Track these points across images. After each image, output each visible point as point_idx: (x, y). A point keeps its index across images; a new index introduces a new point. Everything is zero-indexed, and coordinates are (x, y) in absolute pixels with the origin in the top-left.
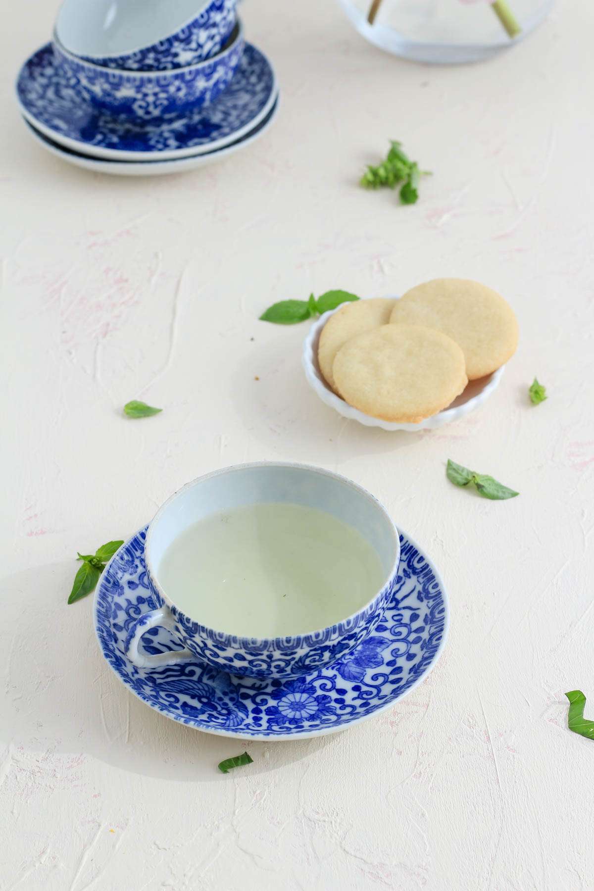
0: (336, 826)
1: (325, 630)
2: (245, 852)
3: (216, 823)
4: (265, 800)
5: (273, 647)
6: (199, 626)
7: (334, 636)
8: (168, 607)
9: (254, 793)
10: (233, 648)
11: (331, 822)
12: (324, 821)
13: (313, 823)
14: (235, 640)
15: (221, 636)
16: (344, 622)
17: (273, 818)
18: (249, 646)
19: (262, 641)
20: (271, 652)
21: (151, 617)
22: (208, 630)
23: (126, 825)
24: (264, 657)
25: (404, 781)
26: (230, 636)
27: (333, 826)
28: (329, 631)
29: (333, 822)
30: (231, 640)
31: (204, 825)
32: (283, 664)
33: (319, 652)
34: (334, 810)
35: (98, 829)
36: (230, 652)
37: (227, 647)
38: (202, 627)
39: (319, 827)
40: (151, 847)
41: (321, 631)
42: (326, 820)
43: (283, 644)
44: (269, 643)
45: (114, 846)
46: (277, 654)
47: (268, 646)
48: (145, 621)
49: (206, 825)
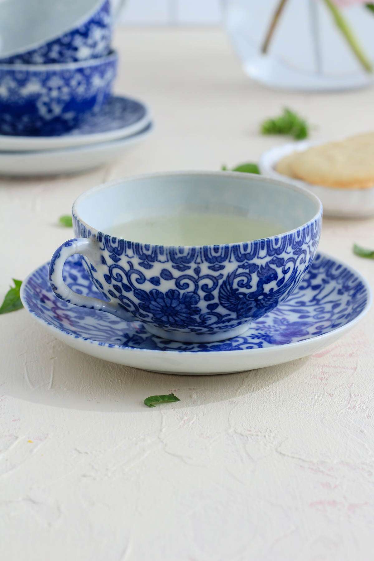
0: (270, 439)
1: (253, 242)
2: (173, 455)
3: (142, 437)
4: (193, 423)
5: (201, 257)
6: (126, 241)
7: (263, 253)
8: (94, 236)
9: (182, 418)
10: (160, 261)
11: (265, 436)
13: (246, 437)
14: (161, 250)
15: (147, 247)
16: (272, 238)
17: (202, 434)
18: (176, 257)
19: (189, 249)
20: (199, 263)
22: (134, 244)
23: (46, 438)
24: (191, 272)
26: (156, 246)
27: (267, 439)
28: (257, 244)
30: (158, 251)
31: (128, 438)
32: (210, 283)
33: (247, 271)
34: (267, 429)
35: (16, 440)
36: (155, 271)
37: (154, 262)
38: (128, 242)
39: (251, 439)
40: (71, 452)
41: (249, 243)
43: (211, 255)
44: (197, 251)
45: (31, 451)
46: (205, 269)
47: (196, 256)
48: (71, 243)
49: (131, 438)
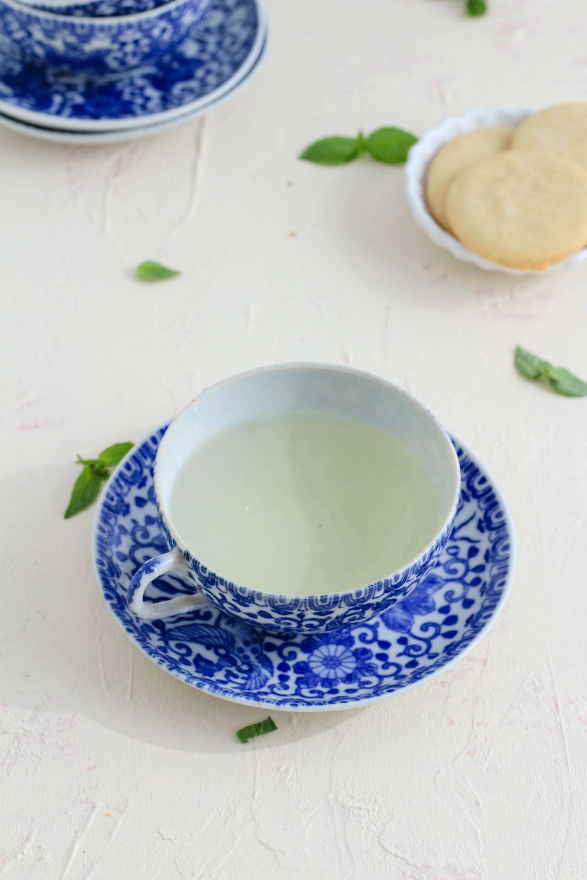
0: (374, 816)
1: (368, 588)
2: (266, 847)
3: (232, 807)
4: (290, 779)
5: (306, 606)
6: (217, 577)
7: (378, 594)
8: (181, 551)
9: (278, 769)
10: (257, 605)
11: (368, 811)
12: (360, 809)
13: (347, 811)
14: (259, 596)
15: (243, 590)
16: (391, 577)
17: (299, 803)
18: (277, 604)
19: (292, 600)
20: (303, 611)
21: (159, 563)
22: (228, 583)
23: (126, 807)
24: (294, 616)
25: (455, 759)
26: (253, 592)
27: (371, 815)
28: (372, 588)
29: (371, 810)
30: (255, 597)
31: (218, 809)
32: (316, 623)
33: (360, 610)
34: (371, 794)
35: (93, 812)
36: (253, 609)
37: (250, 603)
38: (220, 579)
39: (354, 816)
40: (154, 837)
41: (363, 590)
42: (363, 807)
43: (317, 604)
44: (300, 602)
45: (110, 834)
46: (309, 614)
47: (299, 605)
48: (152, 568)
49: (220, 809)
